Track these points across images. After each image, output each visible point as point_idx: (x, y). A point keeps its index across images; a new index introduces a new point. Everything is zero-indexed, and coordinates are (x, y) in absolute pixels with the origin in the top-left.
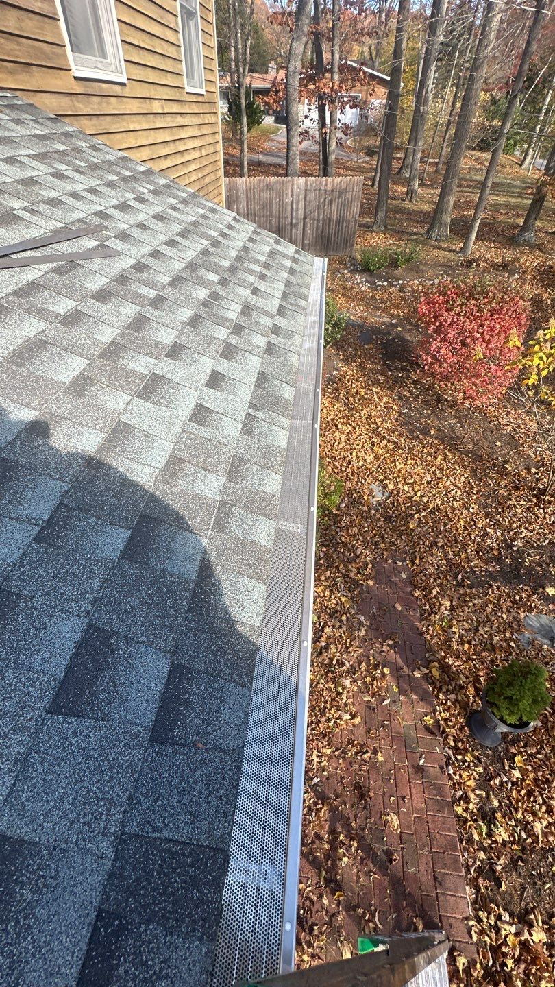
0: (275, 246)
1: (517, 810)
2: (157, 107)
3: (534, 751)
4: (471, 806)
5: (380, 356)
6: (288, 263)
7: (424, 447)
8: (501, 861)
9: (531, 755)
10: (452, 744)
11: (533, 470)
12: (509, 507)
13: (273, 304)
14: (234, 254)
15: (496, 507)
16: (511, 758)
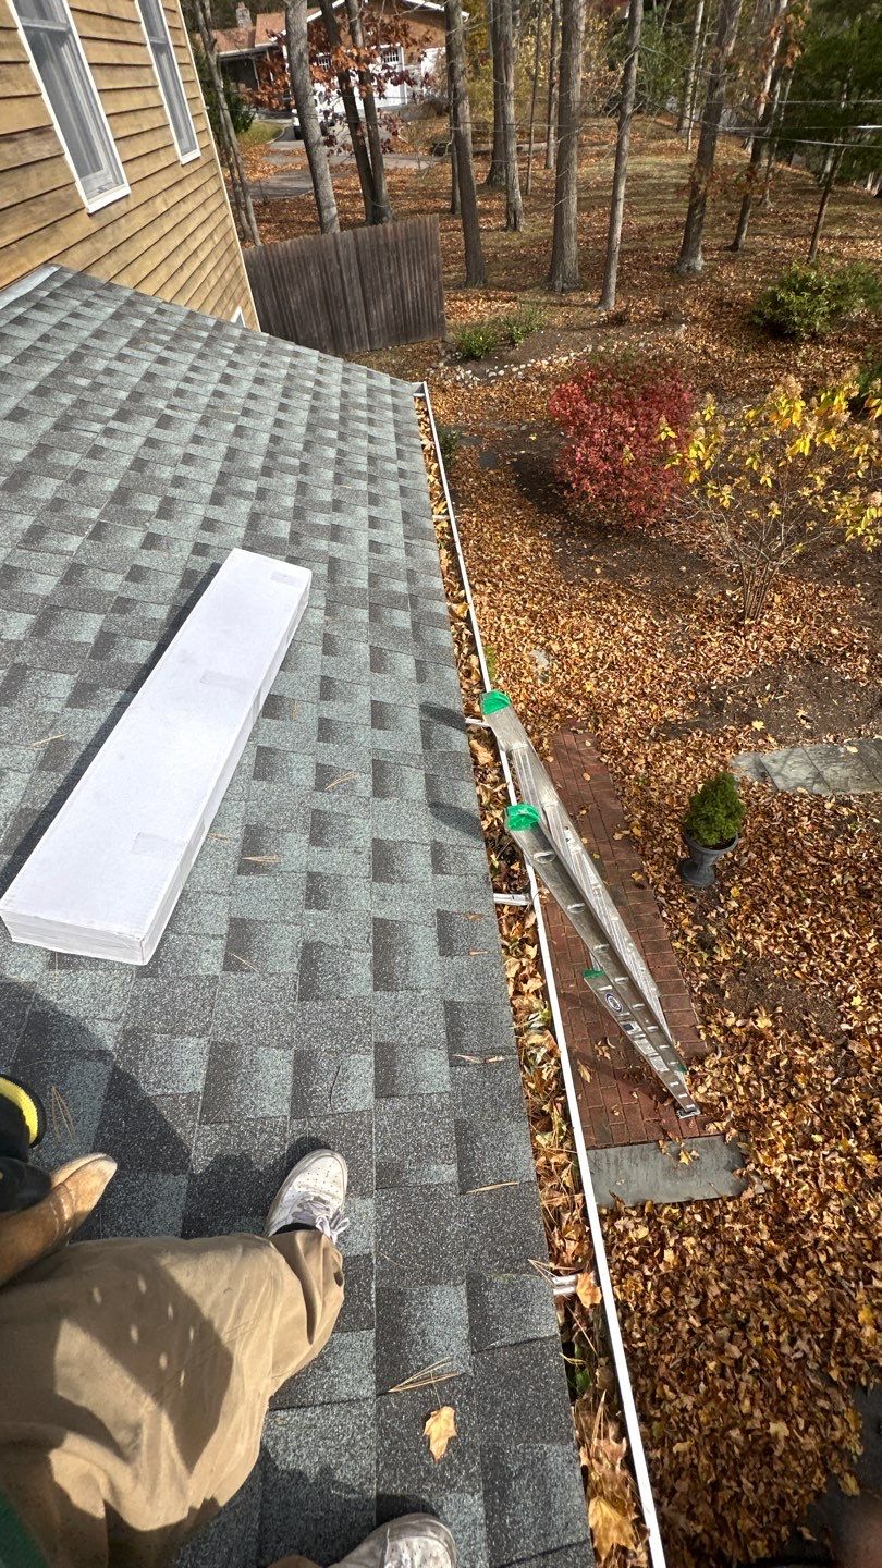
0: (371, 381)
1: (735, 934)
2: (160, 206)
3: (750, 879)
4: (689, 939)
5: (513, 482)
6: (389, 399)
7: (589, 592)
8: (724, 976)
9: (748, 884)
10: (663, 891)
11: (729, 593)
12: (703, 643)
13: (391, 449)
14: (336, 403)
15: (687, 647)
16: (727, 892)
